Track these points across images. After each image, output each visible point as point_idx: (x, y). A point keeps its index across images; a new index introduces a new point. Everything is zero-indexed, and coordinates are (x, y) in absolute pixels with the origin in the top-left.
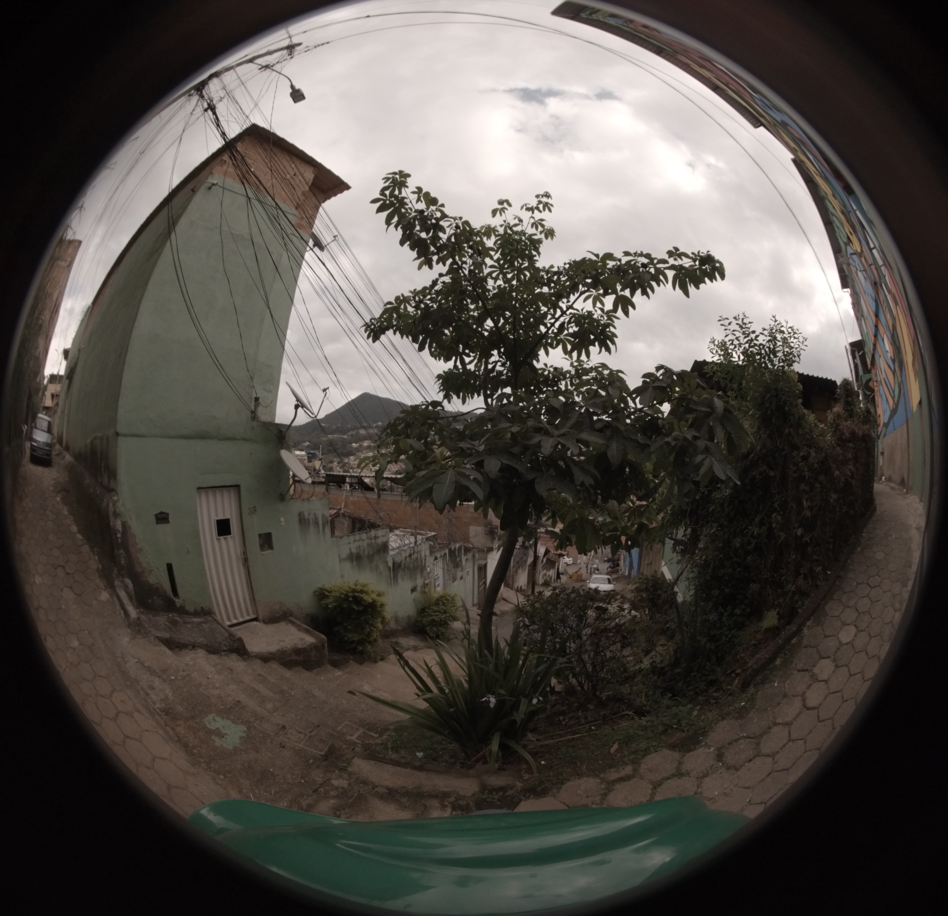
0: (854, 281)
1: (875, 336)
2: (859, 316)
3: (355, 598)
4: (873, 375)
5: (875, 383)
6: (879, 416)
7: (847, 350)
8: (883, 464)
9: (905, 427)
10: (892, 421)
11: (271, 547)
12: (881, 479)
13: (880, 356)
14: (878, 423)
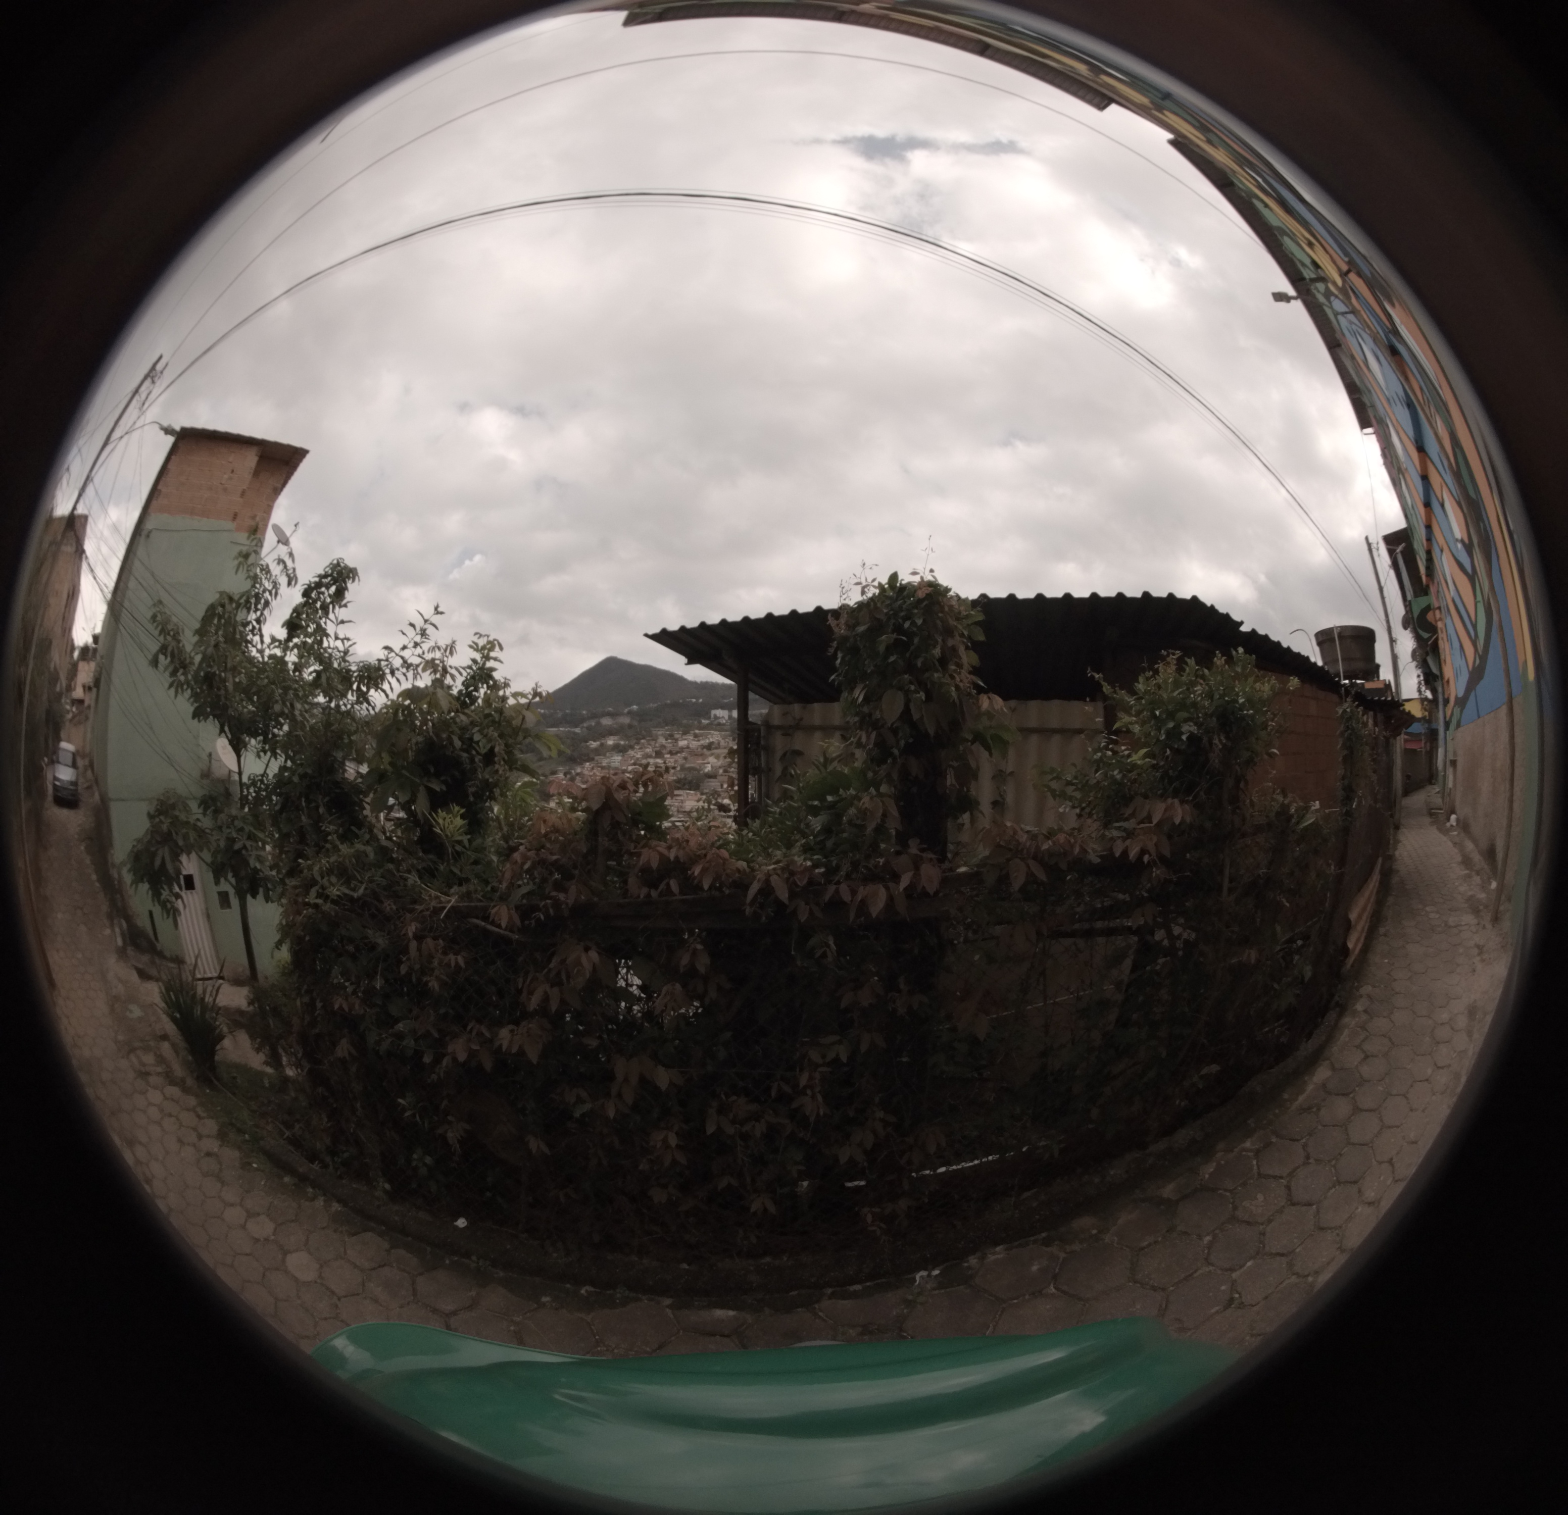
1: (1427, 505)
4: (1432, 598)
5: (1437, 612)
6: (1448, 682)
8: (1455, 785)
9: (1504, 710)
10: (1472, 698)
12: (1448, 819)
14: (1446, 697)
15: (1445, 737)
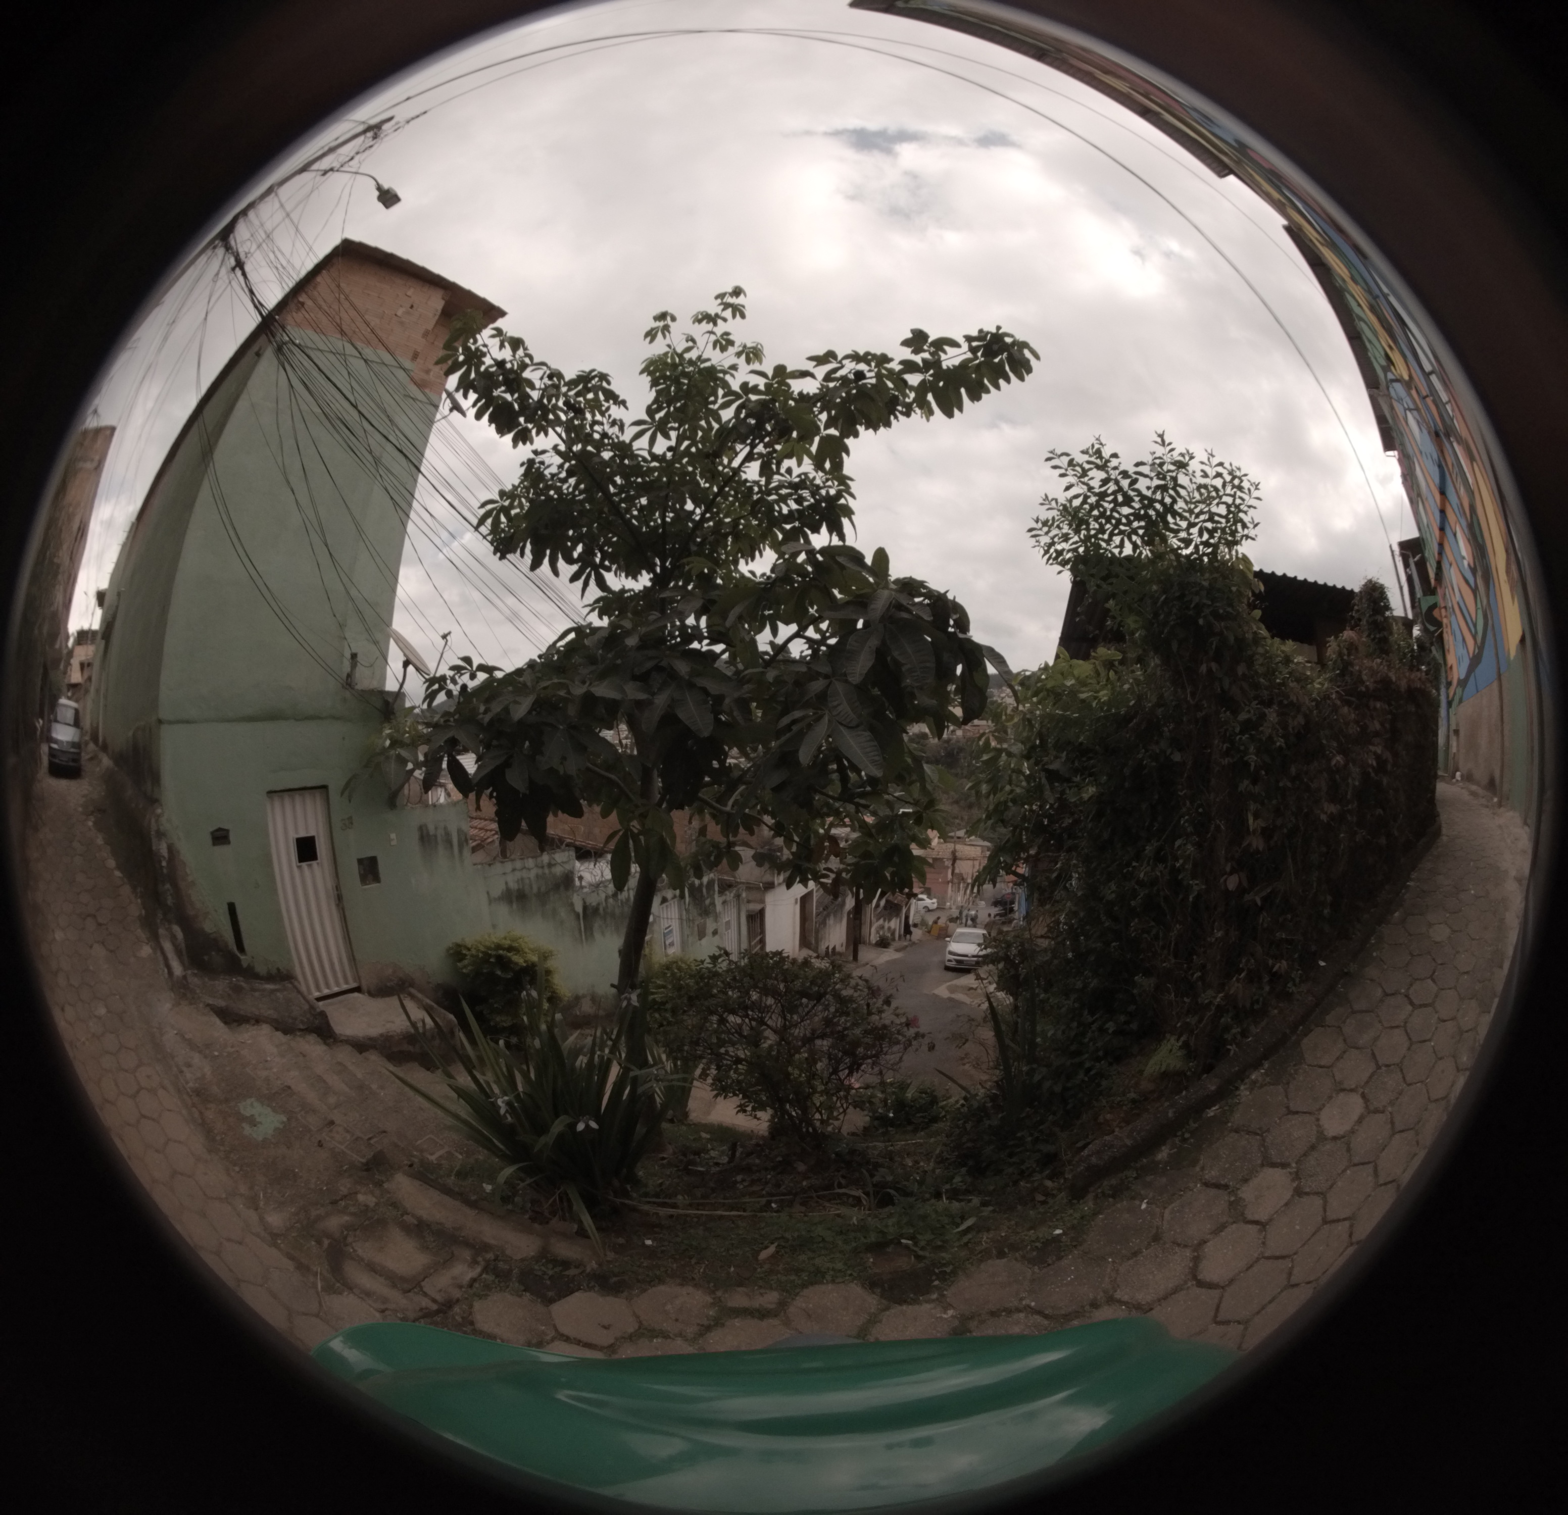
0: (1402, 434)
1: (1442, 529)
2: (1414, 495)
3: (499, 958)
4: (1439, 598)
5: (1443, 611)
6: (1451, 668)
7: (1392, 552)
8: (1458, 751)
9: (1495, 685)
10: (1472, 679)
11: (377, 879)
12: (1454, 777)
13: (1451, 565)
14: (1449, 680)
15: (1448, 712)
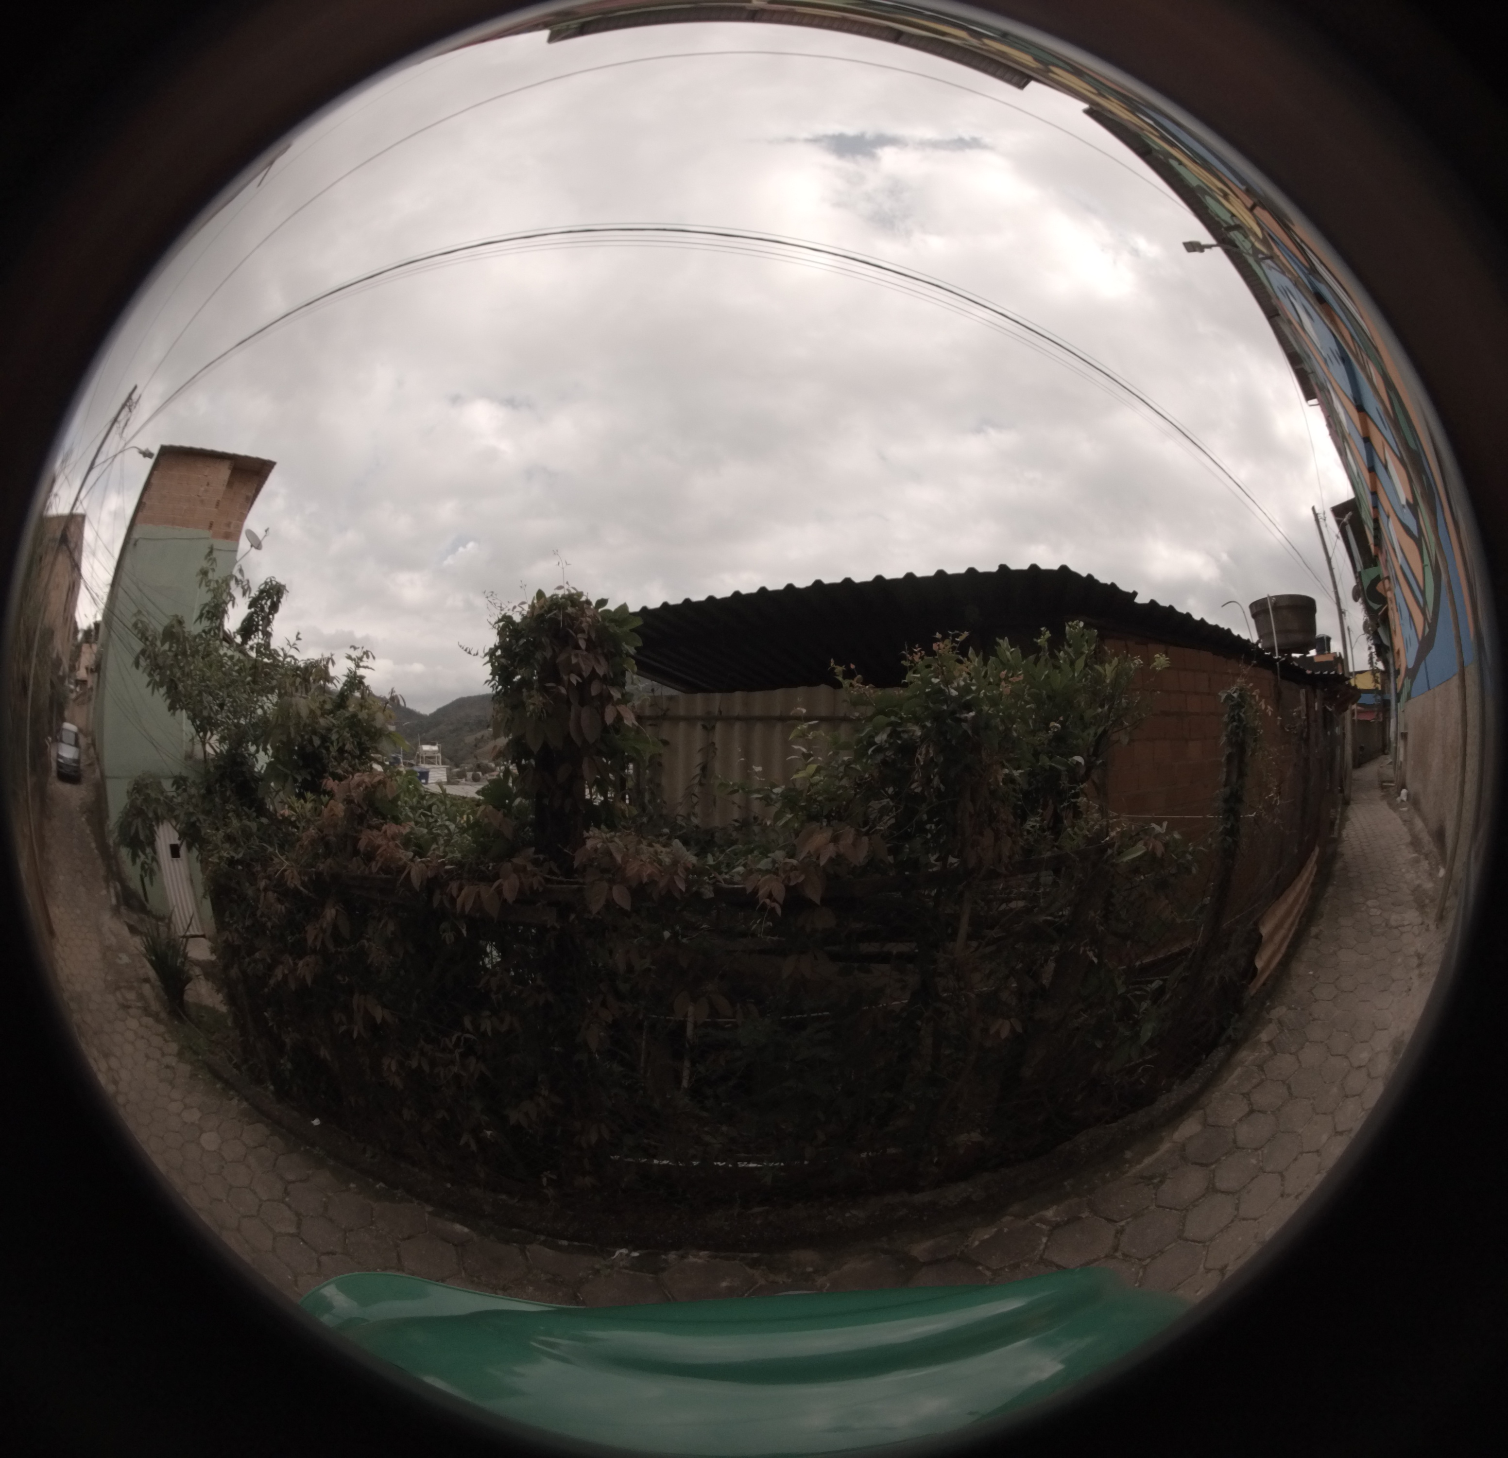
1: (1371, 469)
4: (1381, 568)
5: (1387, 581)
6: (1398, 653)
8: (1405, 759)
9: (1456, 679)
10: (1422, 666)
12: (1399, 794)
14: (1397, 668)
15: (1396, 710)
